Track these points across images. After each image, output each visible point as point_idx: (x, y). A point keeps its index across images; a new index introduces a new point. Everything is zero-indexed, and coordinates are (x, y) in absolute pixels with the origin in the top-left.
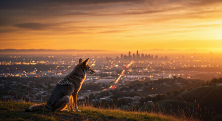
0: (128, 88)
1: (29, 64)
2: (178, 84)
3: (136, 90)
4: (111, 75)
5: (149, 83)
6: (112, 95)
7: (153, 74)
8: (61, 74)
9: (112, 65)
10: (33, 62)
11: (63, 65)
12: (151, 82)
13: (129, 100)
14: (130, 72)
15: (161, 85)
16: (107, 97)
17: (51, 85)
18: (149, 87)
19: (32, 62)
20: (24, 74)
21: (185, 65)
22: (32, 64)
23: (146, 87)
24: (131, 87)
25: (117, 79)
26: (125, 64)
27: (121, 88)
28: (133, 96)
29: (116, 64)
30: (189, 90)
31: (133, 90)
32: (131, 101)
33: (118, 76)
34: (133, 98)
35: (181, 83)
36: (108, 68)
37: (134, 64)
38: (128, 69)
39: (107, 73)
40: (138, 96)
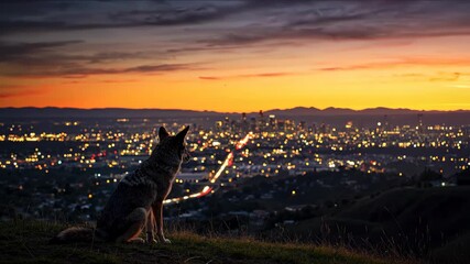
0: (241, 191)
1: (22, 139)
2: (349, 183)
3: (258, 197)
4: (203, 164)
5: (287, 182)
6: (205, 208)
7: (295, 161)
8: (93, 161)
9: (206, 141)
10: (32, 134)
11: (98, 142)
12: (291, 179)
13: (243, 217)
14: (244, 158)
15: (312, 185)
16: (195, 212)
17: (72, 185)
18: (286, 189)
19: (29, 136)
20: (12, 162)
21: (364, 142)
22: (28, 139)
23: (280, 189)
24: (247, 191)
25: (216, 171)
26: (234, 139)
27: (225, 191)
28: (251, 211)
29: (215, 140)
30: (372, 197)
31: (251, 196)
32: (246, 220)
33: (219, 166)
34: (251, 215)
35: (354, 182)
36: (198, 149)
37: (255, 139)
38: (240, 150)
39: (195, 159)
40: (264, 209)
